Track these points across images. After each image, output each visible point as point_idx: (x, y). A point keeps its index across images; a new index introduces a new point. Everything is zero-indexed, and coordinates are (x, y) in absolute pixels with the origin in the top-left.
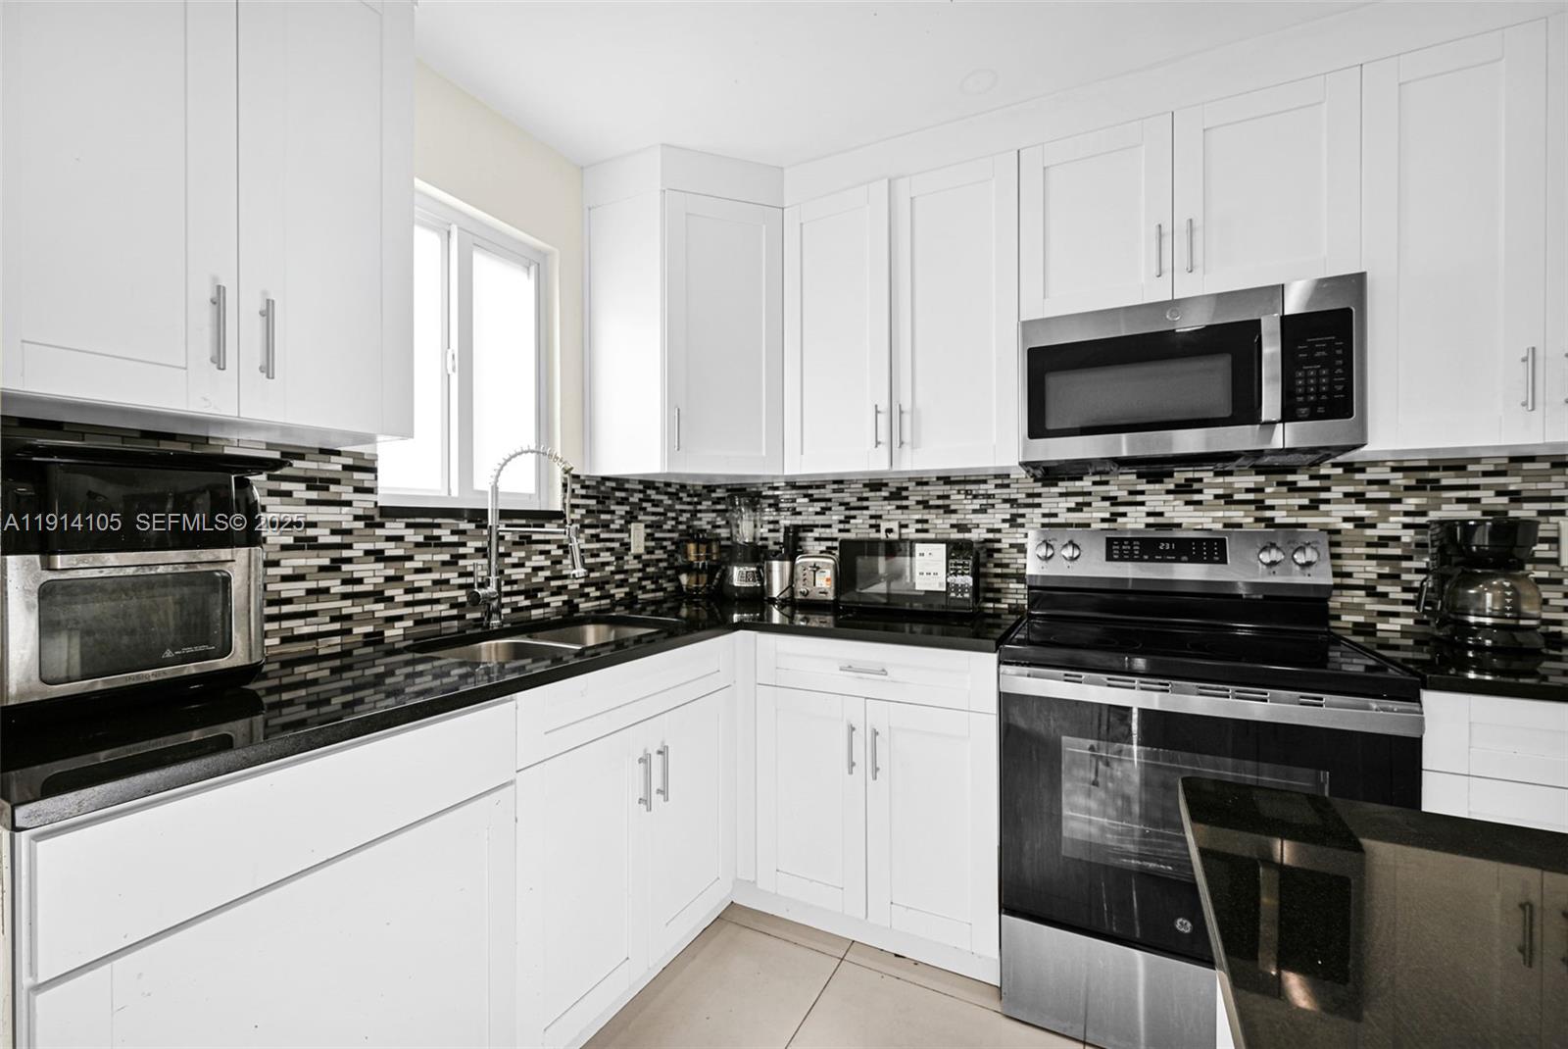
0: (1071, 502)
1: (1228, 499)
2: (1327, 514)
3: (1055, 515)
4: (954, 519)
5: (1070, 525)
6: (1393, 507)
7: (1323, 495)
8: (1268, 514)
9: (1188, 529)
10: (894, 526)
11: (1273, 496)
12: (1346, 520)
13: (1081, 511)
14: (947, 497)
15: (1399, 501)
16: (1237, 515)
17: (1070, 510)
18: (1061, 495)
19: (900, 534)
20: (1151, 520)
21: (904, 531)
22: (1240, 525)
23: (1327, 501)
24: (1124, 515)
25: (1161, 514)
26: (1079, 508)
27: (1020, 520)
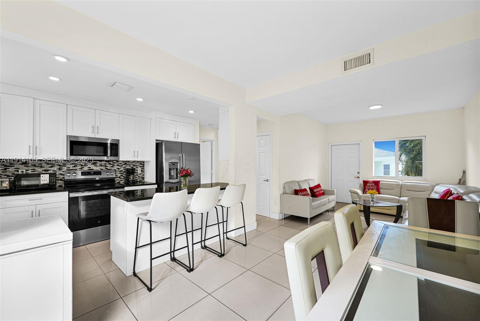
0: (73, 166)
1: (101, 165)
2: (115, 167)
3: (70, 168)
4: (43, 169)
5: (73, 170)
6: (122, 167)
7: (114, 165)
8: (107, 168)
9: (95, 170)
10: (24, 171)
11: (108, 165)
12: (117, 168)
13: (75, 167)
14: (42, 164)
15: (123, 166)
16: (102, 168)
17: (73, 167)
18: (71, 164)
19: (26, 172)
20: (89, 169)
21: (27, 172)
22: (103, 169)
23: (114, 166)
24: (84, 168)
25: (90, 168)
26: (75, 166)
27: (61, 169)
